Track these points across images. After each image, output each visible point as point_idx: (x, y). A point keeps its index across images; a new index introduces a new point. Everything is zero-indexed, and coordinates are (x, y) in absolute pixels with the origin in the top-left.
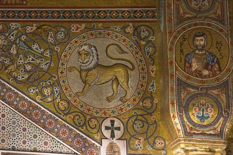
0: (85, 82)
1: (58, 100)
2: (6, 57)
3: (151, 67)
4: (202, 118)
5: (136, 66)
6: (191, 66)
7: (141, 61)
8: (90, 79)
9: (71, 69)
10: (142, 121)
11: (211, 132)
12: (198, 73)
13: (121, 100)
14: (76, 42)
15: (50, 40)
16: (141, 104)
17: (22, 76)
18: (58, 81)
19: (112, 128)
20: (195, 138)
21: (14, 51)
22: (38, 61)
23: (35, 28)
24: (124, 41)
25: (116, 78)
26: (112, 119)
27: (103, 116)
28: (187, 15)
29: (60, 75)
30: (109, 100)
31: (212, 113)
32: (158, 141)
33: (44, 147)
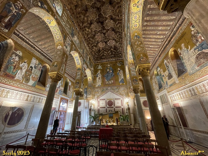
1: (119, 93)
5: (126, 90)
8: (122, 91)
10: (127, 94)
11: (133, 95)
13: (125, 93)
14: (121, 88)
17: (116, 92)
21: (115, 89)
23: (117, 87)
26: (124, 95)
28: (129, 85)
31: (132, 93)
32: (129, 96)
33: (119, 98)
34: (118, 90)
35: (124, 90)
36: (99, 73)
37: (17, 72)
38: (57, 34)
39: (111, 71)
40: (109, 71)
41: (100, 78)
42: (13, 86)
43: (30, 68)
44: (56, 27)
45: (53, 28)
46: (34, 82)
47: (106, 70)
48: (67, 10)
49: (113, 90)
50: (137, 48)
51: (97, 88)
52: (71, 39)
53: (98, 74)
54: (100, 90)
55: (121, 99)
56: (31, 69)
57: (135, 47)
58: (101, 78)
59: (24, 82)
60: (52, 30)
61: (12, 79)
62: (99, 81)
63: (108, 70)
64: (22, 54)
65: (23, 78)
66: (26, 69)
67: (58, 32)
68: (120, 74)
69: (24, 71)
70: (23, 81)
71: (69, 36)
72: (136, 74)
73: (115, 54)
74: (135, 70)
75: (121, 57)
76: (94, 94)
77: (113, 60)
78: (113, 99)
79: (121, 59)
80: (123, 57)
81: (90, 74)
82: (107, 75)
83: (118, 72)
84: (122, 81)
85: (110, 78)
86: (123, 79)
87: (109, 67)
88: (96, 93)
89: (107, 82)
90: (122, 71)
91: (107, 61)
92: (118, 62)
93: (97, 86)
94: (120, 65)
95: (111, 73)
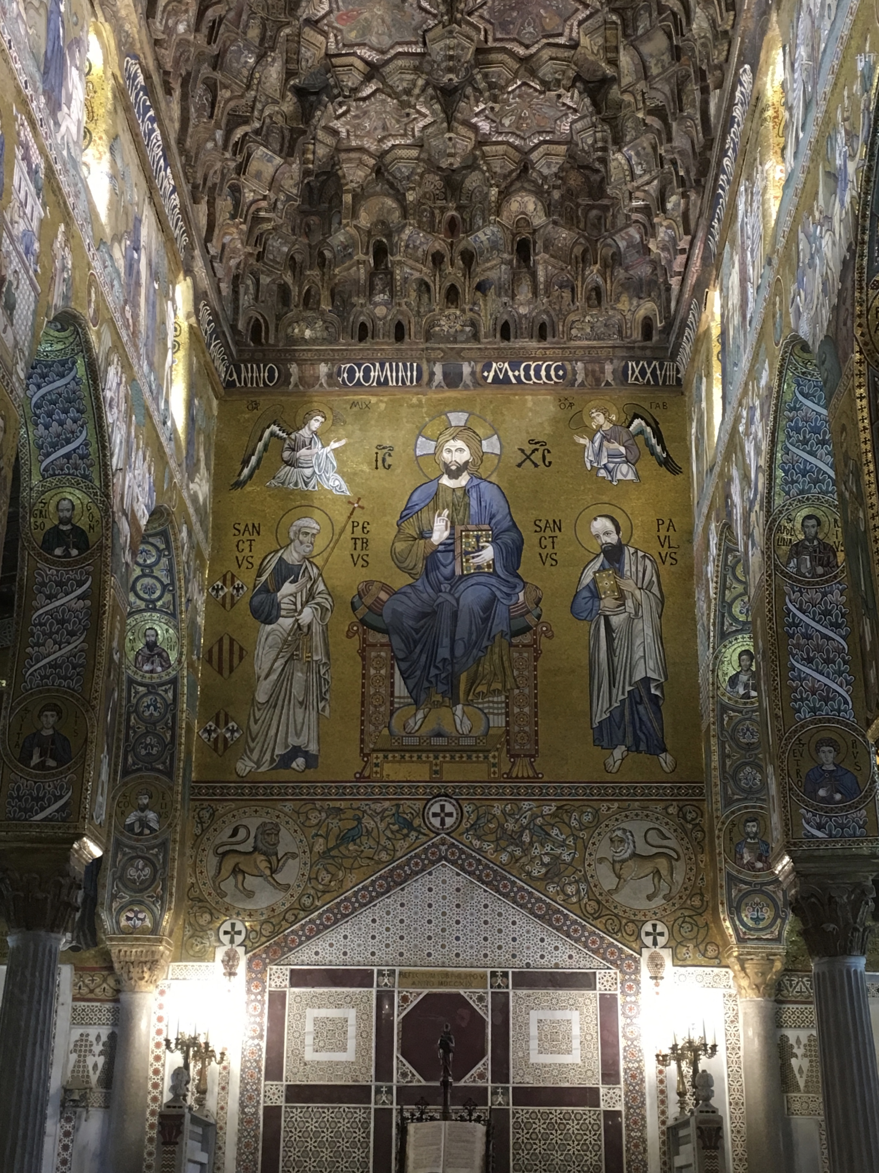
0: (619, 877)
1: (585, 900)
2: (517, 846)
3: (700, 857)
4: (757, 920)
5: (682, 855)
6: (742, 858)
7: (687, 849)
8: (624, 873)
9: (601, 860)
10: (691, 924)
11: (768, 936)
12: (751, 866)
13: (664, 897)
14: (607, 826)
15: (574, 823)
16: (689, 902)
17: (537, 871)
18: (585, 876)
19: (655, 934)
20: (749, 944)
21: (526, 838)
22: (559, 851)
23: (554, 809)
24: (667, 824)
25: (658, 871)
26: (654, 922)
27: (643, 918)
28: (736, 797)
29: (587, 868)
30: (650, 898)
31: (768, 914)
32: (710, 948)
33: (568, 962)
34: (563, 844)
35: (655, 850)
36: (292, 555)
39: (488, 554)
40: (448, 546)
41: (301, 633)
47: (411, 527)
49: (500, 849)
51: (259, 790)
53: (284, 573)
54: (306, 826)
55: (608, 979)
58: (318, 640)
63: (440, 532)
68: (608, 603)
71: (32, 124)
72: (846, 702)
73: (566, 276)
74: (844, 638)
75: (655, 338)
76: (206, 890)
77: (527, 369)
78: (483, 976)
79: (643, 372)
80: (678, 346)
81: (166, 581)
82: (429, 610)
83: (587, 578)
84: (640, 719)
85: (459, 651)
86: (658, 693)
87: (463, 480)
88: (236, 871)
89: (420, 715)
90: (641, 568)
91: (439, 377)
92: (601, 419)
93: (259, 764)
94: (624, 468)
95: (482, 579)
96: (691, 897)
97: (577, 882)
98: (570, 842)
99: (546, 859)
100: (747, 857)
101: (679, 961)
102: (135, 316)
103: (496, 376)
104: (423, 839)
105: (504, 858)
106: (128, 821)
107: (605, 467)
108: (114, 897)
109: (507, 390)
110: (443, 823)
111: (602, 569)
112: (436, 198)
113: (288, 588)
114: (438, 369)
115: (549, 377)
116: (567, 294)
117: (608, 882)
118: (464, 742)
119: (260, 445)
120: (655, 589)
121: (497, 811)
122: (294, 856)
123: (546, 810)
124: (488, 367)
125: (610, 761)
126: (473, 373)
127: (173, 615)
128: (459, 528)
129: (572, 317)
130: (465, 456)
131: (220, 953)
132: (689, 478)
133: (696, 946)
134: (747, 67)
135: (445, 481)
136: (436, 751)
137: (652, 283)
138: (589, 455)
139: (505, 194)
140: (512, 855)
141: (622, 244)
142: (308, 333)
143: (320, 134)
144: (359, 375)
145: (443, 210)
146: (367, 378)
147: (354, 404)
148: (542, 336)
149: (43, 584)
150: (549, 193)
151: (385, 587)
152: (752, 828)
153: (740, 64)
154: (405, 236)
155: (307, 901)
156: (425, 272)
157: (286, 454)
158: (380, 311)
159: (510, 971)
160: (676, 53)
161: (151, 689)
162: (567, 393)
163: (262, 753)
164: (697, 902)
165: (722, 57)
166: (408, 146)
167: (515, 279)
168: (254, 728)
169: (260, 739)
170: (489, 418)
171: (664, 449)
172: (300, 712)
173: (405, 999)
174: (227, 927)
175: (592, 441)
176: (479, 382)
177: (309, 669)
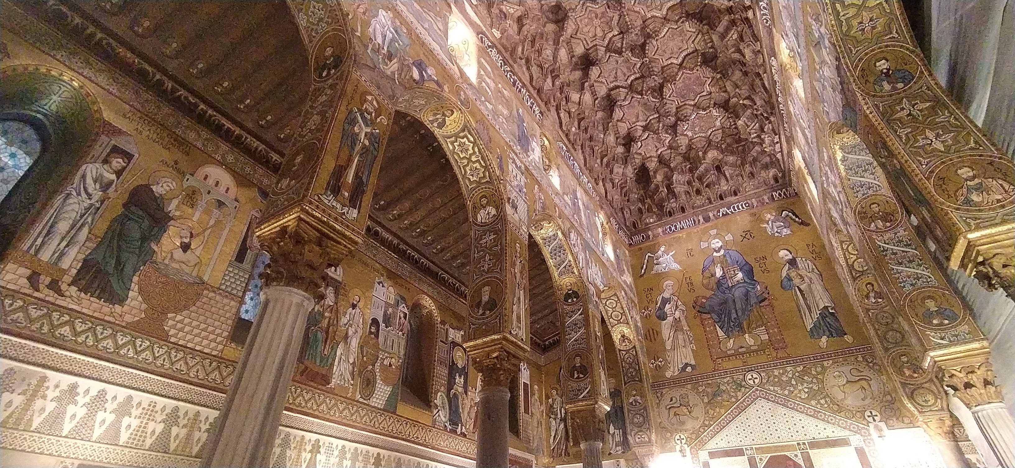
0: (844, 393)
2: (790, 386)
3: (882, 377)
4: (926, 402)
6: (905, 373)
7: (874, 375)
8: (846, 390)
9: (833, 387)
10: (890, 409)
11: (935, 409)
13: (871, 399)
16: (884, 399)
17: (804, 396)
18: (827, 395)
19: (872, 416)
20: (926, 414)
21: (794, 383)
23: (802, 368)
24: (859, 365)
25: (863, 387)
26: (870, 411)
27: (864, 410)
28: (890, 346)
29: (827, 391)
30: (863, 400)
31: (929, 397)
32: (905, 419)
33: (833, 435)
34: (812, 382)
35: (859, 378)
36: (666, 295)
37: (333, 353)
38: (469, 160)
39: (740, 275)
40: (724, 277)
41: (677, 321)
42: (328, 420)
43: (370, 328)
44: (466, 132)
45: (453, 139)
46: (389, 389)
47: (707, 274)
48: (490, 47)
49: (783, 389)
50: (916, 141)
51: (676, 382)
52: (521, 162)
53: (665, 301)
54: (698, 393)
55: (856, 440)
56: (373, 329)
57: (903, 132)
58: (684, 322)
59: (358, 397)
60: (451, 147)
61: (324, 388)
62: (681, 342)
63: (719, 273)
64: (342, 274)
65: (352, 374)
66: (360, 332)
67: (474, 153)
68: (797, 281)
69: (354, 343)
70: (354, 393)
71: (516, 154)
72: (930, 277)
73: (737, 172)
74: (915, 249)
75: (780, 181)
76: (666, 423)
77: (734, 207)
78: (793, 445)
79: (780, 195)
80: (790, 180)
81: (622, 312)
82: (722, 301)
83: (784, 274)
84: (830, 324)
85: (740, 314)
86: (833, 311)
87: (722, 252)
88: (675, 414)
89: (732, 341)
90: (806, 265)
91: (702, 220)
92: (769, 216)
93: (674, 372)
94: (785, 230)
95: (741, 285)
96: (885, 396)
97: (825, 398)
98: (815, 380)
99: (806, 390)
100: (907, 373)
101: (890, 427)
102: (580, 219)
103: (723, 214)
104: (748, 390)
105: (786, 392)
106: (630, 401)
107: (777, 232)
108: (631, 430)
109: (728, 218)
110: (754, 382)
111: (789, 269)
112: (682, 163)
113: (668, 306)
114: (701, 218)
115: (743, 208)
116: (740, 178)
117: (841, 396)
118: (752, 348)
119: (646, 261)
120: (816, 270)
121: (776, 373)
122: (697, 405)
123: (799, 369)
124: (719, 211)
125: (821, 344)
126: (714, 215)
127: (628, 323)
128: (725, 269)
129: (744, 185)
130: (720, 244)
131: (678, 448)
132: (815, 226)
133: (897, 419)
134: (773, 58)
135: (715, 254)
136: (742, 354)
137: (772, 162)
138: (769, 230)
139: (705, 153)
140: (789, 390)
141: (755, 154)
142: (651, 220)
143: (635, 156)
144: (673, 228)
145: (685, 166)
146: (676, 229)
147: (674, 238)
148: (736, 194)
149: (567, 313)
150: (721, 147)
151: (704, 297)
152: (904, 359)
153: (769, 59)
154: (674, 178)
155: (707, 423)
156: (686, 187)
157: (655, 262)
158: (674, 205)
159: (806, 442)
160: (746, 74)
161: (627, 351)
162: (752, 211)
163: (674, 367)
164: (889, 398)
165: (762, 61)
166: (666, 150)
167: (719, 179)
168: (669, 359)
169: (672, 362)
170: (725, 228)
171: (799, 219)
172: (684, 349)
173: (761, 459)
174: (677, 437)
175: (768, 224)
176: (717, 217)
177: (684, 333)
